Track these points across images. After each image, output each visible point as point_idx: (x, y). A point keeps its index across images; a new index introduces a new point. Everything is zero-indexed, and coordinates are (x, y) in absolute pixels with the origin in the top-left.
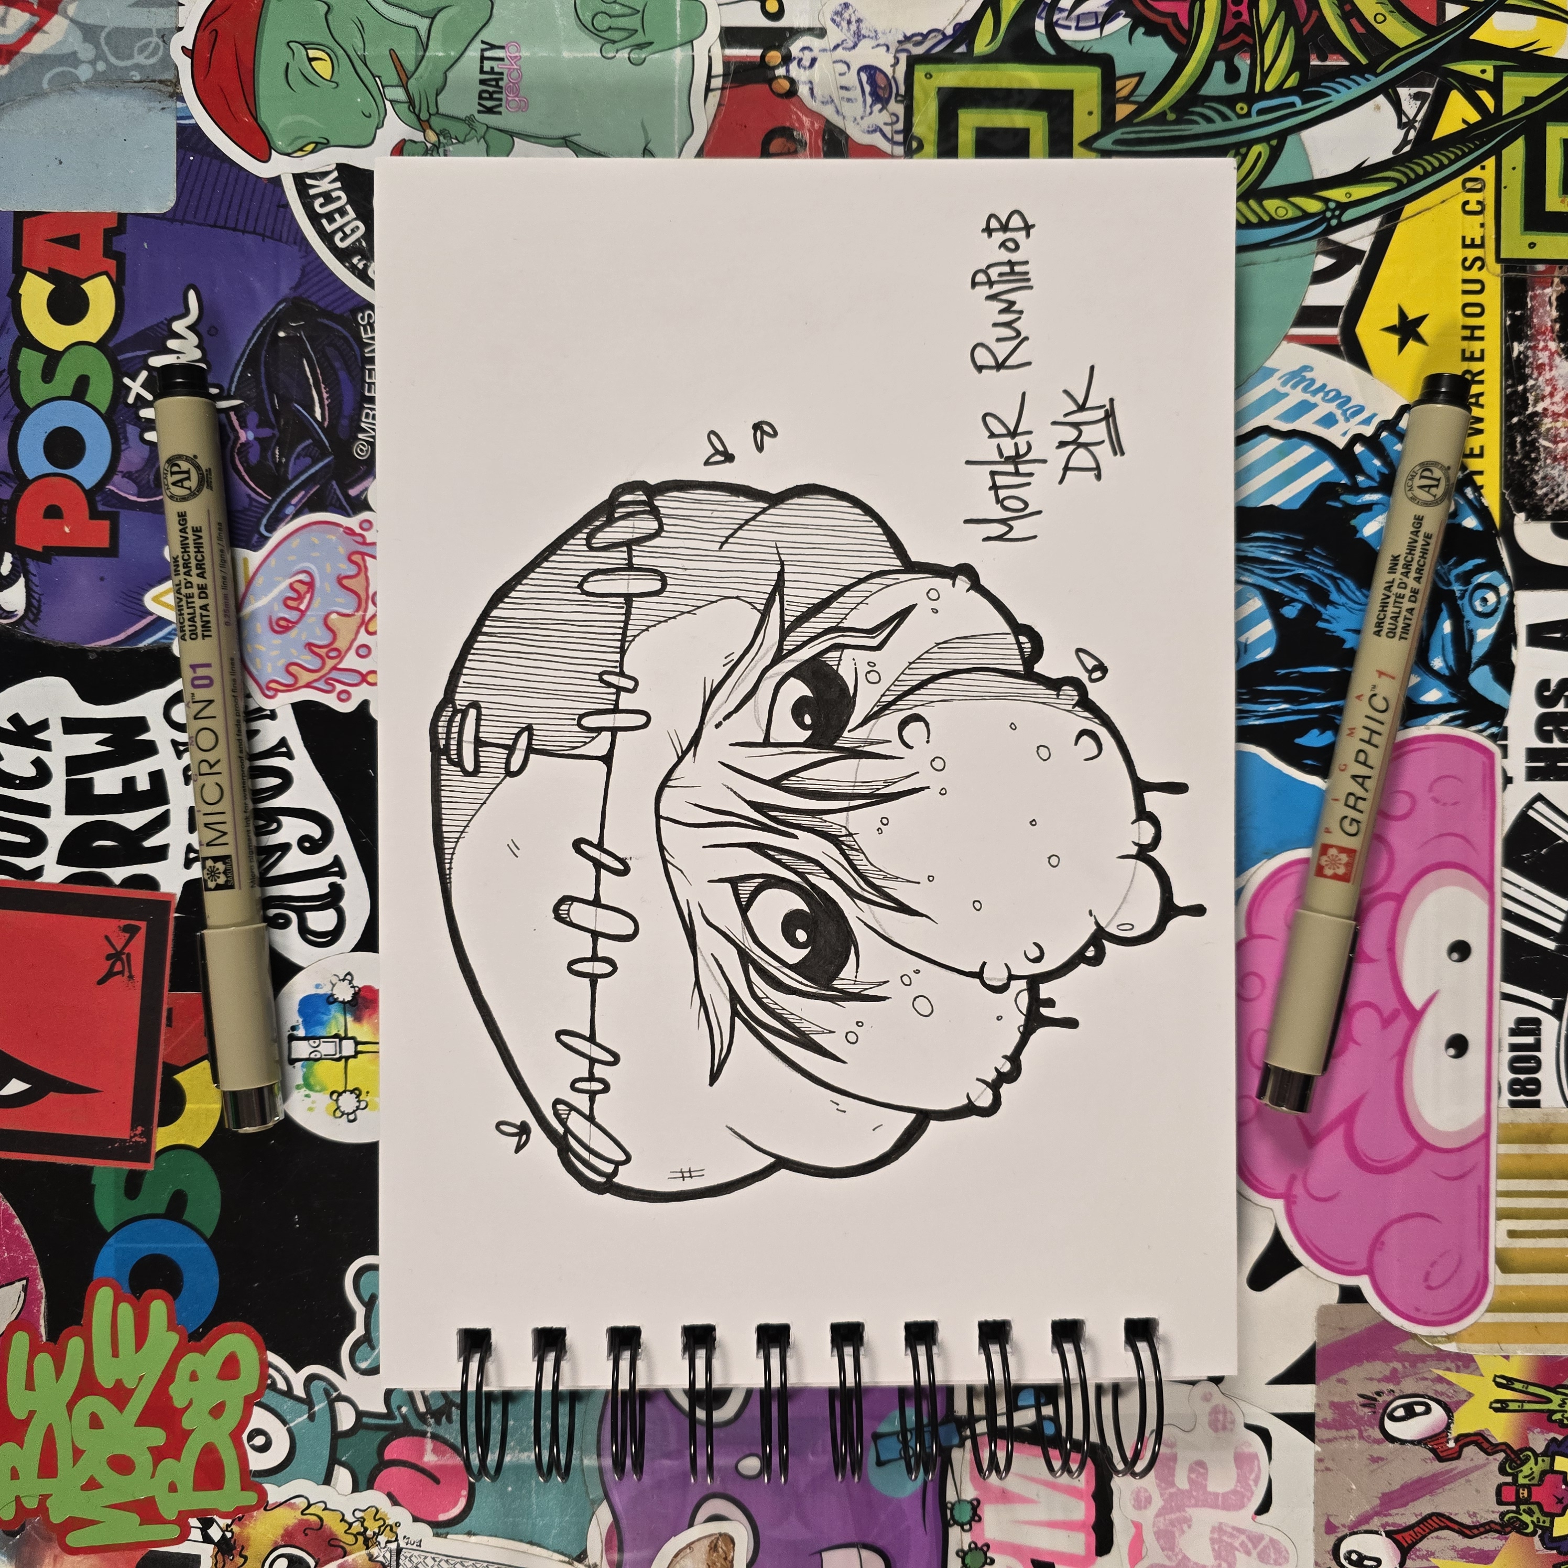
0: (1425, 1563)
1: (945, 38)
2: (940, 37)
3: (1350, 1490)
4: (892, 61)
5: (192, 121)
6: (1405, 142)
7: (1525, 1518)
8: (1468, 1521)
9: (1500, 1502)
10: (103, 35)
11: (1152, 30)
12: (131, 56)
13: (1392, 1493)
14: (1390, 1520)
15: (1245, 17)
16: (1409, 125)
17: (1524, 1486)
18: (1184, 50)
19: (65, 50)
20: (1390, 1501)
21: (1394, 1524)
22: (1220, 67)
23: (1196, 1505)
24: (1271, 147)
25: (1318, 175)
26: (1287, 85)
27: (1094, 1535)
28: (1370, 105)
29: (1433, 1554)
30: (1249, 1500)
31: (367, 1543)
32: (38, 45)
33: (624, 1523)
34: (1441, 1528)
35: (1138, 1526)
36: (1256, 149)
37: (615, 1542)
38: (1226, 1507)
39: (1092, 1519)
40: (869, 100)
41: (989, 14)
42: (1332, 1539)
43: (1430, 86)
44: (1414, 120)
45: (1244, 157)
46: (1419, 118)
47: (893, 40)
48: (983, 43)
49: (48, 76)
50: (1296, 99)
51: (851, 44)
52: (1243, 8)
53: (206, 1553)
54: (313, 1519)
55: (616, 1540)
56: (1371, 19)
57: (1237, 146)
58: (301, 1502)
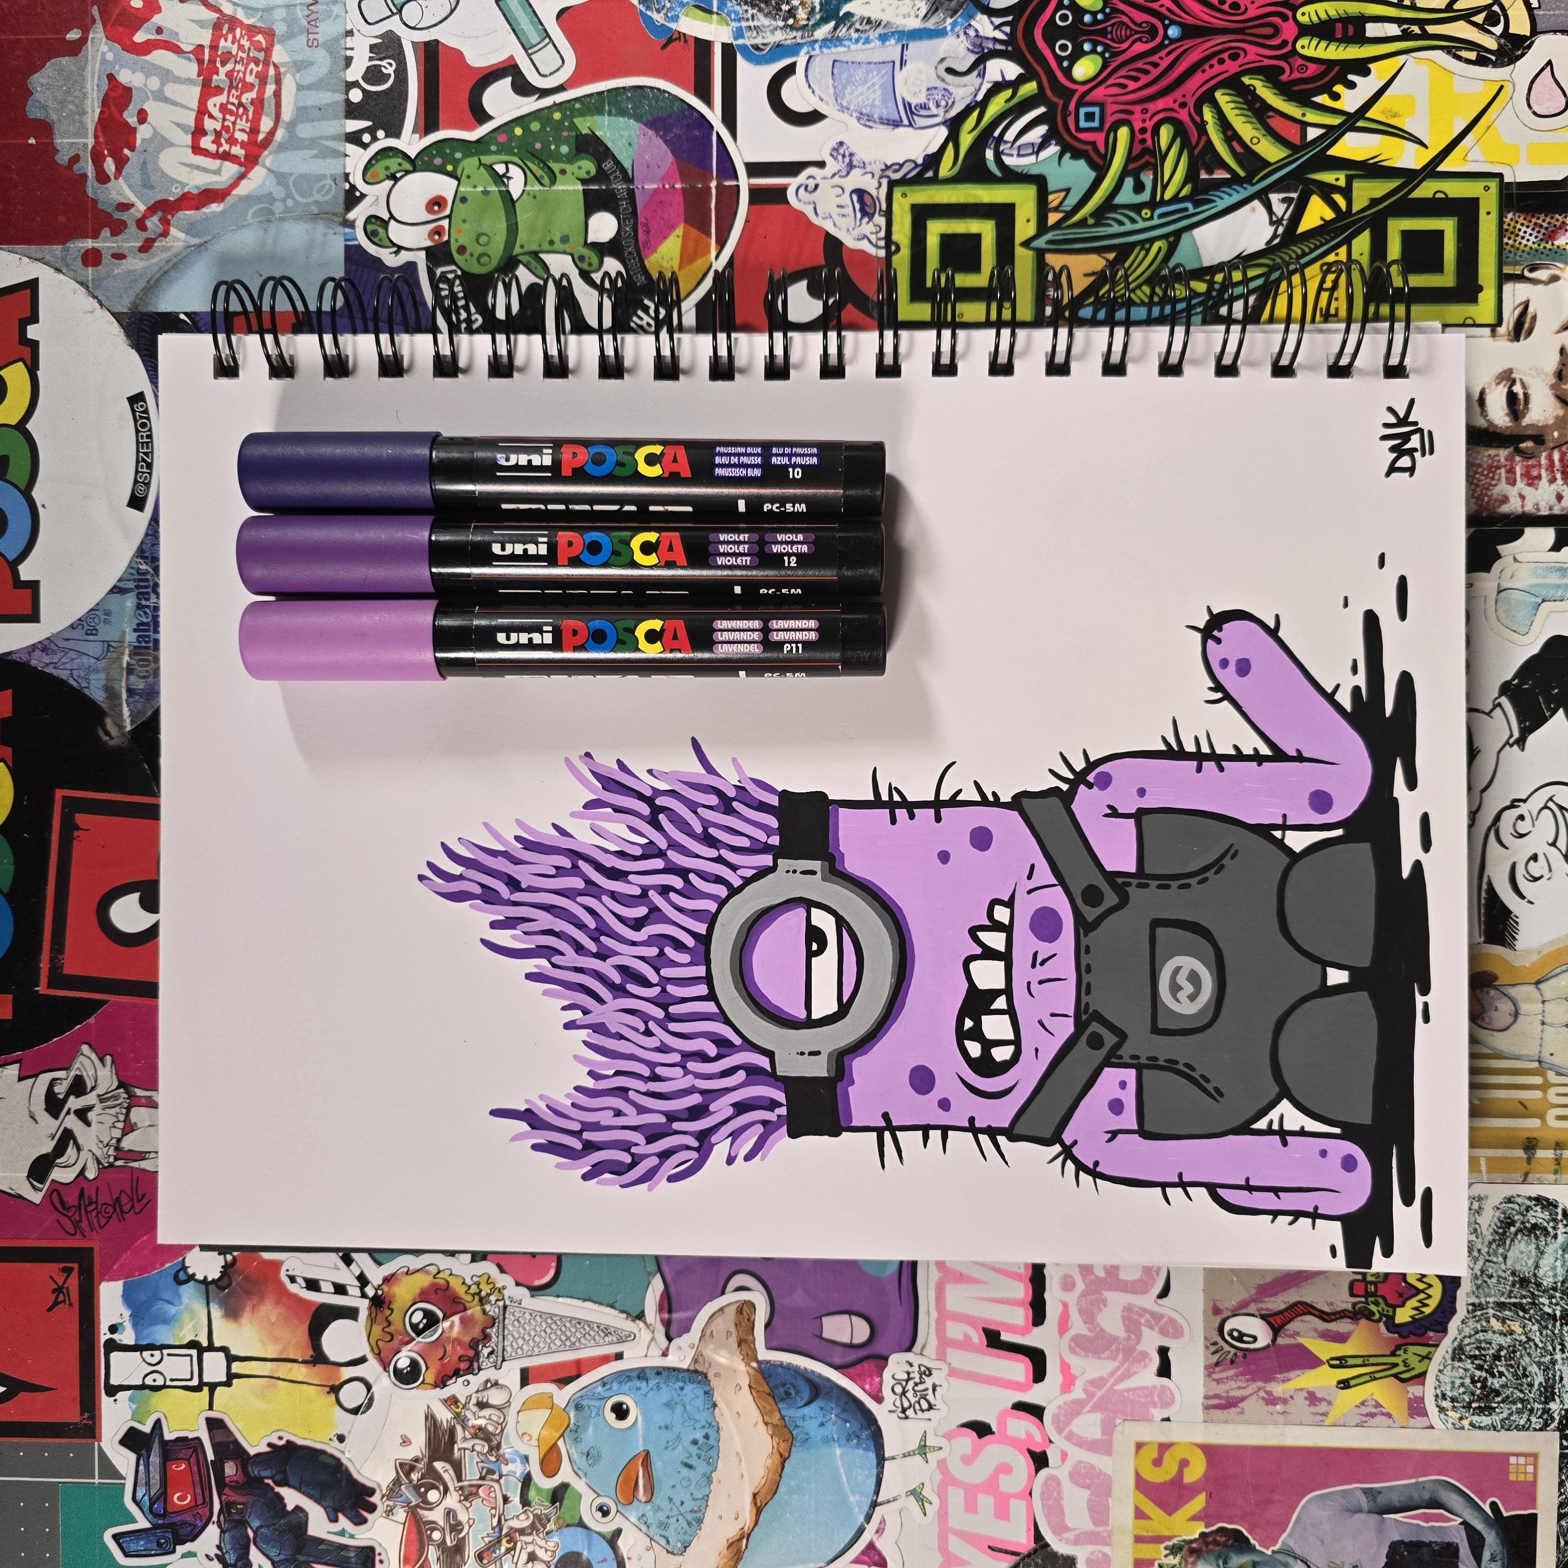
0: (1291, 1341)
1: (917, 165)
2: (913, 165)
3: (1232, 1282)
4: (877, 185)
5: (355, 243)
6: (1275, 236)
7: (1373, 1308)
8: (1326, 1309)
9: (1352, 1294)
10: (291, 180)
11: (1076, 155)
12: (311, 195)
13: (1266, 1284)
14: (1264, 1306)
15: (1149, 143)
16: (1279, 222)
17: (1371, 1283)
18: (1101, 171)
19: (264, 192)
20: (1264, 1291)
21: (1267, 1309)
22: (1129, 182)
23: (1110, 1290)
24: (1170, 244)
25: (1206, 264)
26: (1182, 194)
27: (1031, 1311)
28: (1247, 208)
29: (1298, 1334)
30: (1152, 1286)
31: (482, 1301)
32: (244, 188)
33: (672, 1290)
34: (1305, 1314)
35: (1065, 1305)
36: (1157, 245)
37: (666, 1305)
38: (1134, 1292)
39: (1030, 1298)
40: (859, 215)
41: (950, 146)
42: (1217, 1320)
43: (1295, 191)
44: (1282, 219)
45: (1148, 251)
46: (1287, 216)
47: (877, 169)
48: (946, 168)
49: (251, 211)
50: (1189, 205)
51: (844, 173)
52: (1148, 136)
53: (363, 1306)
54: (442, 1282)
55: (667, 1303)
56: (1248, 142)
57: (1142, 243)
58: (433, 1270)
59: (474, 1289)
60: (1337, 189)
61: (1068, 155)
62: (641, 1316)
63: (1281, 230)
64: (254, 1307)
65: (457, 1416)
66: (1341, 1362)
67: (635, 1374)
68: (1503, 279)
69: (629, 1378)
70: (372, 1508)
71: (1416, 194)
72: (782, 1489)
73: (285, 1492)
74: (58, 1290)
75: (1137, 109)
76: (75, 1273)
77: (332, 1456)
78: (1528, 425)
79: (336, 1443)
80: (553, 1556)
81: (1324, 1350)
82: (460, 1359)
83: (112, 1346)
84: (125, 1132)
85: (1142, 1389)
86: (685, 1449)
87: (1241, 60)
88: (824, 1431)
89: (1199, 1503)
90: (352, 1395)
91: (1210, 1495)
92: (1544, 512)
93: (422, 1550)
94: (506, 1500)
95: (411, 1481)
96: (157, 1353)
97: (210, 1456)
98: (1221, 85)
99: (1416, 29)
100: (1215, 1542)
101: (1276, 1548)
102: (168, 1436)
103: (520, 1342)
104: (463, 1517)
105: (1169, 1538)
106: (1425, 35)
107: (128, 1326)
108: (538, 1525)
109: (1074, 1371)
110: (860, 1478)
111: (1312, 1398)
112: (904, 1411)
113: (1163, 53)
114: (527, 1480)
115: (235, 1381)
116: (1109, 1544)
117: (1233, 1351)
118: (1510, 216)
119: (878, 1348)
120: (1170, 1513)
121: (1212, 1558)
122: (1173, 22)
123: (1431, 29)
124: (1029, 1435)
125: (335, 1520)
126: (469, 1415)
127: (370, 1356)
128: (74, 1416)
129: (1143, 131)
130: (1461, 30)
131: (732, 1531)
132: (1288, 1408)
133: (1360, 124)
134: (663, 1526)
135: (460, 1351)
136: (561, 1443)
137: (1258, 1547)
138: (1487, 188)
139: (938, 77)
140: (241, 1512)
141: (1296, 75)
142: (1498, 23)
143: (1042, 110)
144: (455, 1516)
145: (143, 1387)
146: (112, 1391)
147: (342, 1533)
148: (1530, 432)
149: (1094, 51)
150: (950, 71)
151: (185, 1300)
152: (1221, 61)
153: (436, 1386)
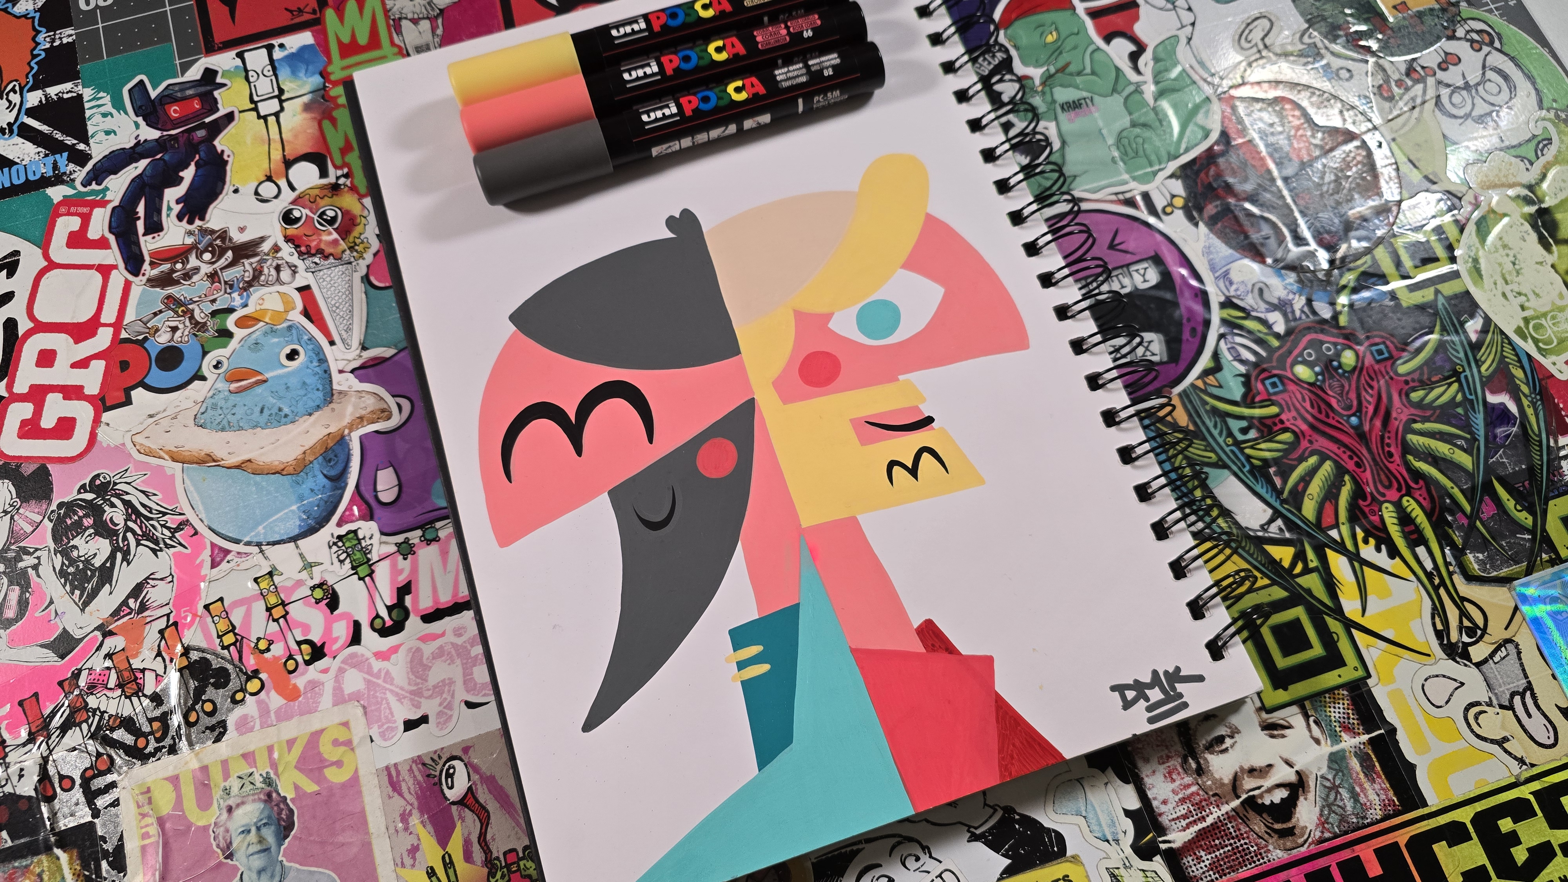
0: (456, 818)
3: (492, 754)
6: (1254, 531)
7: (499, 874)
8: (489, 837)
9: (505, 854)
11: (1246, 385)
13: (496, 782)
14: (479, 786)
15: (1276, 428)
16: (1264, 531)
17: (519, 866)
18: (1242, 403)
20: (490, 782)
21: (476, 790)
22: (1244, 424)
24: (1217, 463)
27: (432, 611)
28: (1264, 507)
29: (463, 821)
30: (473, 695)
31: (351, 248)
33: (388, 364)
34: (480, 821)
35: (443, 634)
36: (1212, 455)
38: (465, 682)
39: (442, 607)
43: (1290, 535)
44: (1268, 533)
45: (1206, 450)
46: (1270, 535)
50: (1248, 468)
52: (1280, 426)
53: (331, 179)
54: (358, 221)
55: (377, 363)
56: (1308, 492)
57: (1209, 444)
58: (365, 213)
59: (358, 241)
60: (1305, 562)
61: (1243, 379)
62: (364, 348)
63: (1260, 534)
64: (315, 118)
65: (268, 255)
66: (448, 863)
67: (322, 357)
68: (1299, 703)
69: (318, 354)
70: (190, 222)
71: (1327, 618)
72: (258, 478)
73: (192, 169)
74: (300, 11)
75: (1294, 413)
76: (313, 16)
77: (223, 188)
78: (1206, 759)
79: (232, 189)
80: (178, 342)
81: (455, 846)
82: (308, 246)
83: (270, 48)
84: (411, 20)
85: (392, 713)
86: (274, 404)
87: (1358, 470)
88: (307, 492)
89: (310, 787)
90: (267, 189)
91: (318, 794)
92: (1150, 794)
93: (166, 260)
94: (213, 301)
95: (215, 240)
96: (271, 73)
97: (207, 120)
98: (1336, 462)
99: (1437, 581)
100: (280, 811)
101: (285, 863)
102: (216, 94)
103: (328, 279)
104: (195, 278)
105: (276, 774)
106: (1436, 589)
107: (286, 53)
108: (198, 327)
109: (393, 657)
110: (277, 529)
111: (414, 850)
112: (335, 544)
113: (1337, 418)
114: (231, 310)
115: (262, 121)
116: (262, 727)
117: (437, 773)
118: (1345, 693)
119: (378, 511)
120: (296, 767)
121: (266, 813)
122: (1360, 418)
123: (1442, 591)
124: (336, 639)
125: (178, 202)
126: (269, 263)
127: (297, 193)
128: (219, 37)
129: (1282, 422)
130: (1453, 614)
131: (219, 453)
132: (402, 834)
133: (1356, 564)
134: (214, 407)
135: (313, 244)
136: (262, 324)
137: (283, 848)
138: (1356, 669)
139: (1253, 285)
140: (173, 147)
141: (1366, 510)
142: (1470, 637)
143: (1264, 354)
144: (196, 274)
145: (246, 71)
146: (240, 55)
147: (170, 209)
148: (1202, 762)
149: (1317, 374)
150: (1261, 291)
151: (311, 80)
152: (1351, 458)
153: (285, 237)
